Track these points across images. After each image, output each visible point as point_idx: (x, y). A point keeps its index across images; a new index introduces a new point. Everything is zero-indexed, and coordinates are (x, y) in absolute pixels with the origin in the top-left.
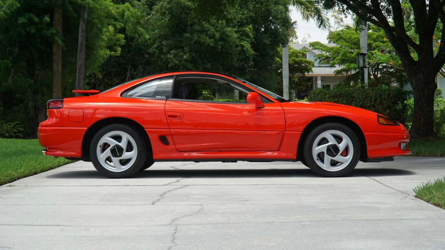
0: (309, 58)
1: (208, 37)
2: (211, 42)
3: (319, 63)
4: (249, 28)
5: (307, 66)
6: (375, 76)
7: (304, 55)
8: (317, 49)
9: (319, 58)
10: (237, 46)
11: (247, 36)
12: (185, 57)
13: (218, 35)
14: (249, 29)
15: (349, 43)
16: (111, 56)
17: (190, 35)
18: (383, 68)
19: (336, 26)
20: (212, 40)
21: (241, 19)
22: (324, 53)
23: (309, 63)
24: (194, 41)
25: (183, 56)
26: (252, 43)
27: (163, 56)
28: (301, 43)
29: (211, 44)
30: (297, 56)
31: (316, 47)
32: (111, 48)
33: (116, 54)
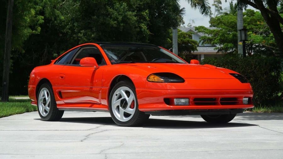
0: (194, 38)
1: (112, 20)
2: (115, 23)
3: (203, 44)
5: (193, 45)
6: (249, 54)
7: (190, 37)
8: (201, 32)
9: (203, 39)
11: (145, 19)
12: (93, 36)
13: (120, 18)
14: (146, 13)
15: (228, 26)
16: (32, 34)
17: (97, 18)
18: (256, 47)
19: (217, 13)
20: (115, 22)
21: (139, 5)
22: (207, 35)
23: (195, 42)
24: (100, 22)
25: (91, 35)
26: (148, 25)
27: (75, 35)
28: (186, 27)
29: (115, 25)
30: (185, 37)
31: (200, 30)
32: (33, 27)
33: (37, 33)
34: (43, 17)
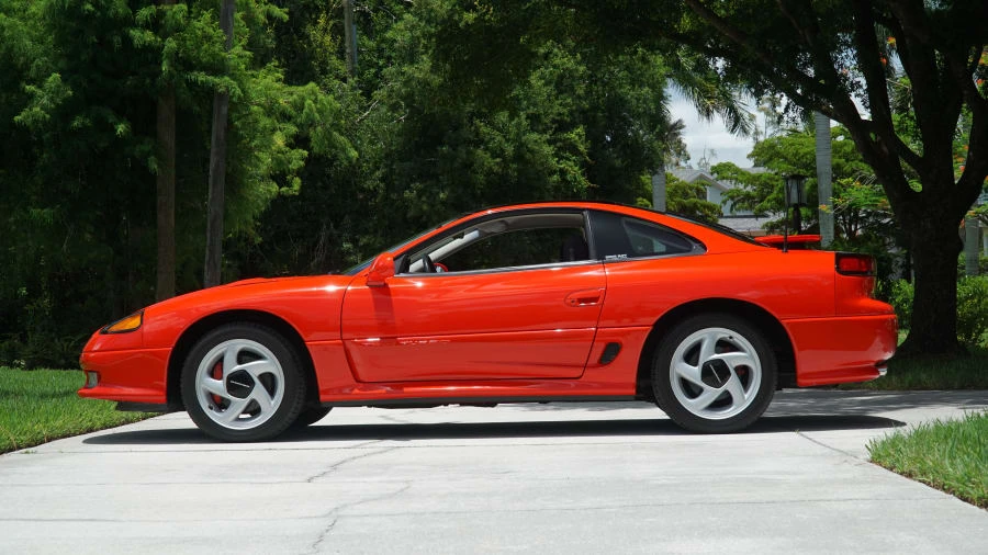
0: (712, 198)
1: (489, 154)
2: (497, 163)
3: (732, 210)
4: (578, 134)
5: (707, 216)
6: (851, 234)
7: (701, 193)
8: (727, 179)
9: (732, 198)
10: (553, 173)
11: (573, 149)
12: (442, 195)
13: (510, 149)
14: (576, 135)
15: (794, 165)
16: (280, 196)
17: (451, 150)
18: (867, 217)
19: (770, 131)
20: (498, 160)
21: (560, 114)
22: (741, 186)
23: (711, 208)
24: (460, 161)
25: (438, 194)
26: (583, 165)
27: (394, 196)
28: (696, 167)
29: (496, 168)
30: (686, 195)
31: (725, 175)
32: (280, 178)
33: (290, 192)
34: (306, 153)
